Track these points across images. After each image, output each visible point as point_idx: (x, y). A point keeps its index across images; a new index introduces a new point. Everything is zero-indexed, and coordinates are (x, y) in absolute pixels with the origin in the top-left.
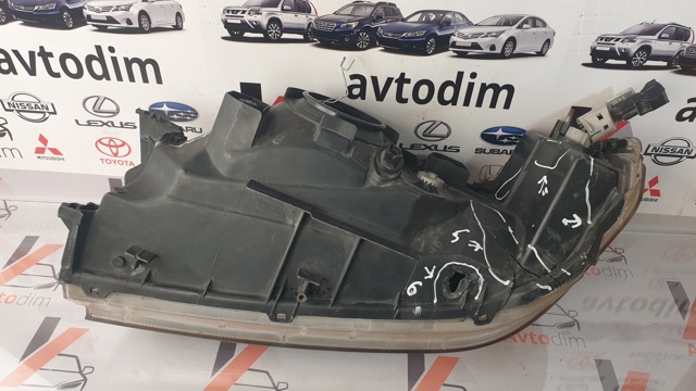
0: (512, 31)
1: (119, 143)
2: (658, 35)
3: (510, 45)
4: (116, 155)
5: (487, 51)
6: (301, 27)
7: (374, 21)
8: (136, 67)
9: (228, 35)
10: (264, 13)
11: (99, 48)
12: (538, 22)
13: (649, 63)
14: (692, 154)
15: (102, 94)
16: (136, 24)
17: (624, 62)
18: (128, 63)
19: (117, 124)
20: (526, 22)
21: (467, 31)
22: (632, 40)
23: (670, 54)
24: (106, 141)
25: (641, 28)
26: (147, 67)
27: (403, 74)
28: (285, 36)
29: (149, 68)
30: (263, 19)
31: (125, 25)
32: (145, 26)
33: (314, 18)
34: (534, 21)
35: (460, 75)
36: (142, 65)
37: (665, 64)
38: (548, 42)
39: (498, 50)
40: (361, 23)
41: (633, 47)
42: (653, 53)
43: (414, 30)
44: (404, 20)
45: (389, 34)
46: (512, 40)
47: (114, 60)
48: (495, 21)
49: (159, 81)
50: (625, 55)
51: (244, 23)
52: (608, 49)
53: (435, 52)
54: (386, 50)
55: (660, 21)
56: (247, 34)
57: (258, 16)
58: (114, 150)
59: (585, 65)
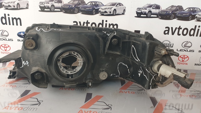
0: (114, 7)
1: (7, 46)
2: (152, 7)
3: (115, 11)
4: (6, 50)
5: (109, 13)
6: (60, 7)
7: (79, 5)
8: (15, 20)
9: (40, 10)
10: (50, 3)
11: (5, 15)
12: (121, 5)
13: (152, 16)
14: (172, 46)
15: (4, 30)
16: (16, 7)
17: (146, 16)
18: (13, 19)
19: (7, 40)
20: (118, 4)
21: (103, 7)
22: (146, 9)
23: (157, 13)
24: (3, 46)
25: (147, 6)
26: (18, 21)
27: (87, 21)
28: (56, 10)
29: (19, 21)
30: (50, 5)
31: (13, 7)
32: (18, 8)
33: (63, 4)
34: (120, 4)
35: (103, 21)
36: (17, 19)
37: (156, 16)
38: (124, 10)
39: (112, 13)
40: (75, 5)
41: (147, 11)
42: (152, 13)
43: (89, 7)
44: (86, 4)
45: (83, 9)
46: (115, 10)
47: (9, 18)
48: (110, 4)
49: (21, 25)
50: (145, 14)
51: (45, 6)
52: (140, 12)
53: (95, 14)
54: (82, 14)
55: (152, 4)
56: (45, 10)
57: (48, 4)
58: (5, 48)
59: (135, 17)
